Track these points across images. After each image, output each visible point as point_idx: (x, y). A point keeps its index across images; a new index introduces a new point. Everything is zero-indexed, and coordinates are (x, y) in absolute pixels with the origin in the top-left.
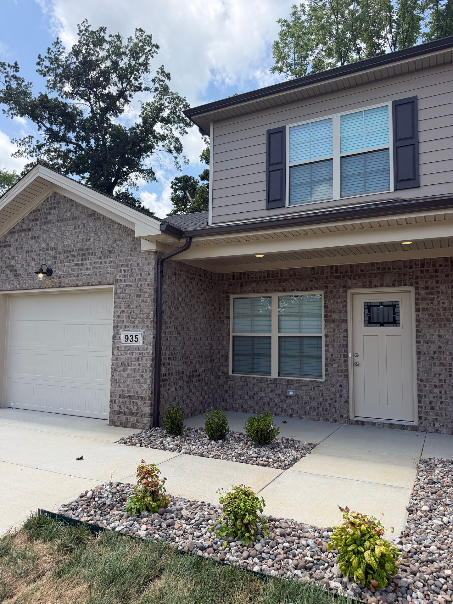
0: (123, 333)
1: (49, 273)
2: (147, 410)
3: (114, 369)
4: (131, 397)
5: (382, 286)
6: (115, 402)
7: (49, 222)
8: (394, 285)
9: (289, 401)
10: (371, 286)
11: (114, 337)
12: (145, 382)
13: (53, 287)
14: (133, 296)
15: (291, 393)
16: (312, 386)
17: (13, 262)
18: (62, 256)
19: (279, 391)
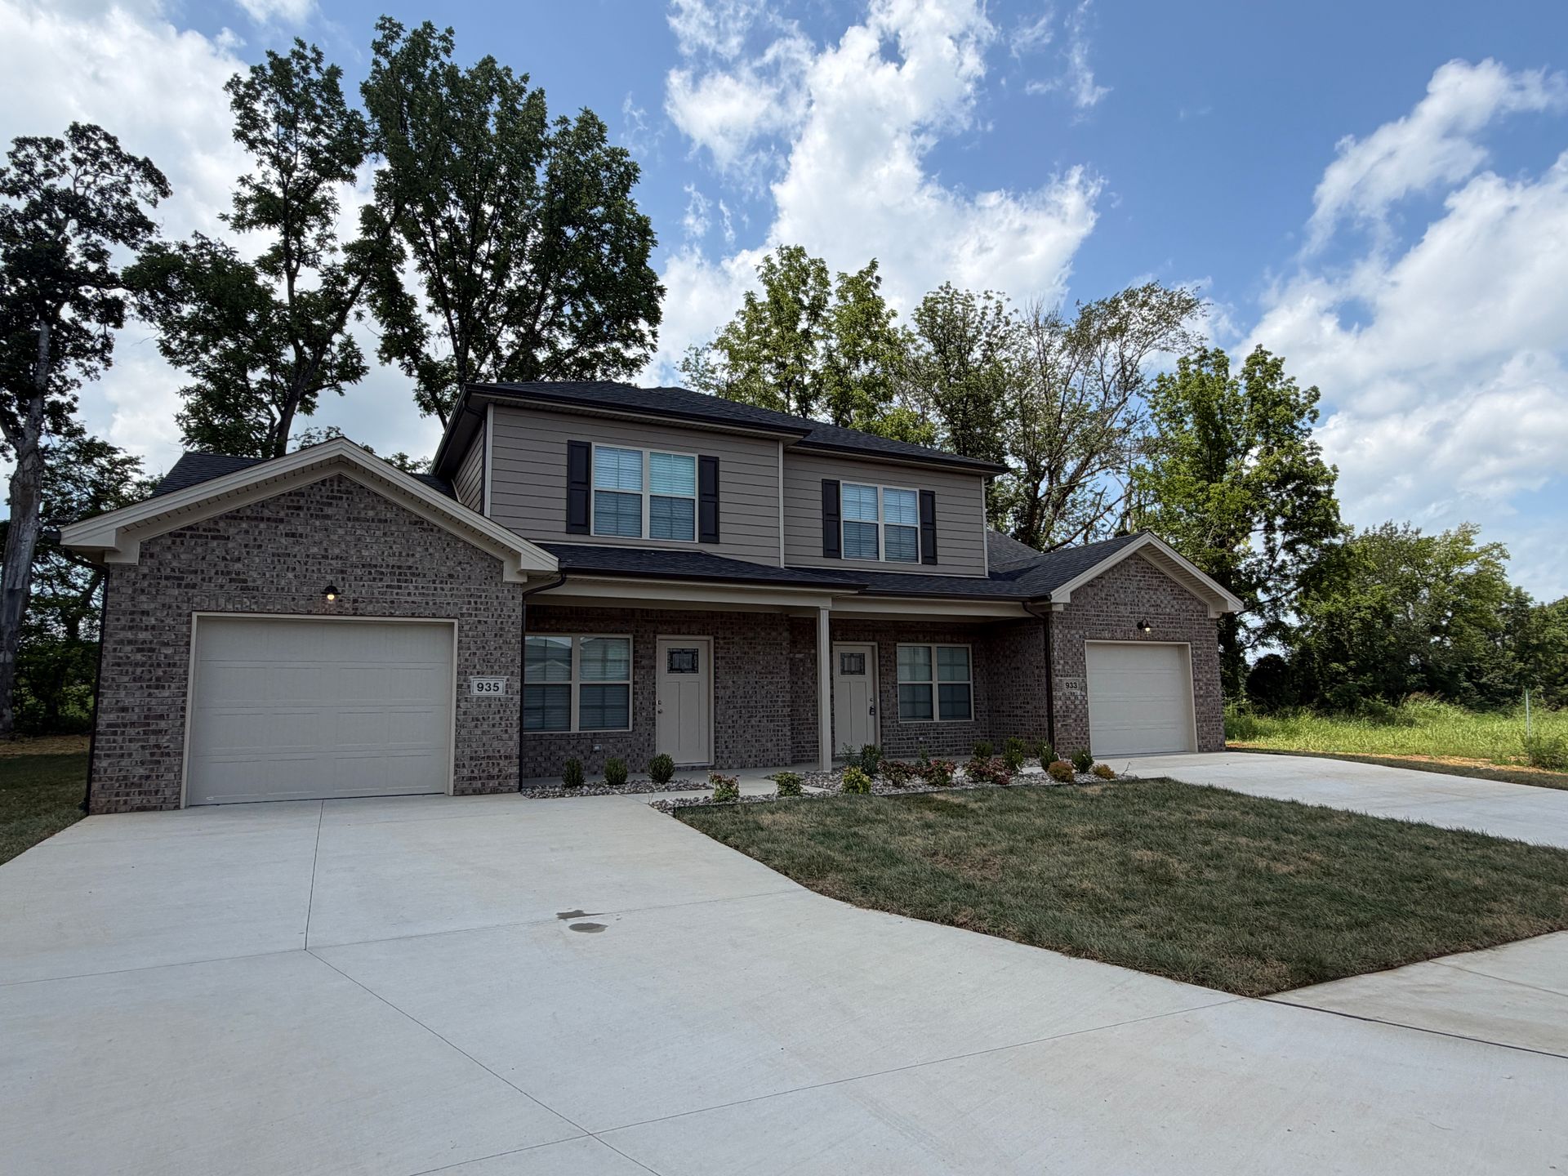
2: (515, 770)
3: (460, 726)
4: (488, 757)
5: (689, 634)
6: (464, 766)
7: (327, 517)
8: (699, 634)
9: (594, 757)
10: (679, 633)
11: (459, 686)
12: (511, 739)
15: (597, 748)
16: (621, 737)
18: (359, 572)
19: (583, 747)
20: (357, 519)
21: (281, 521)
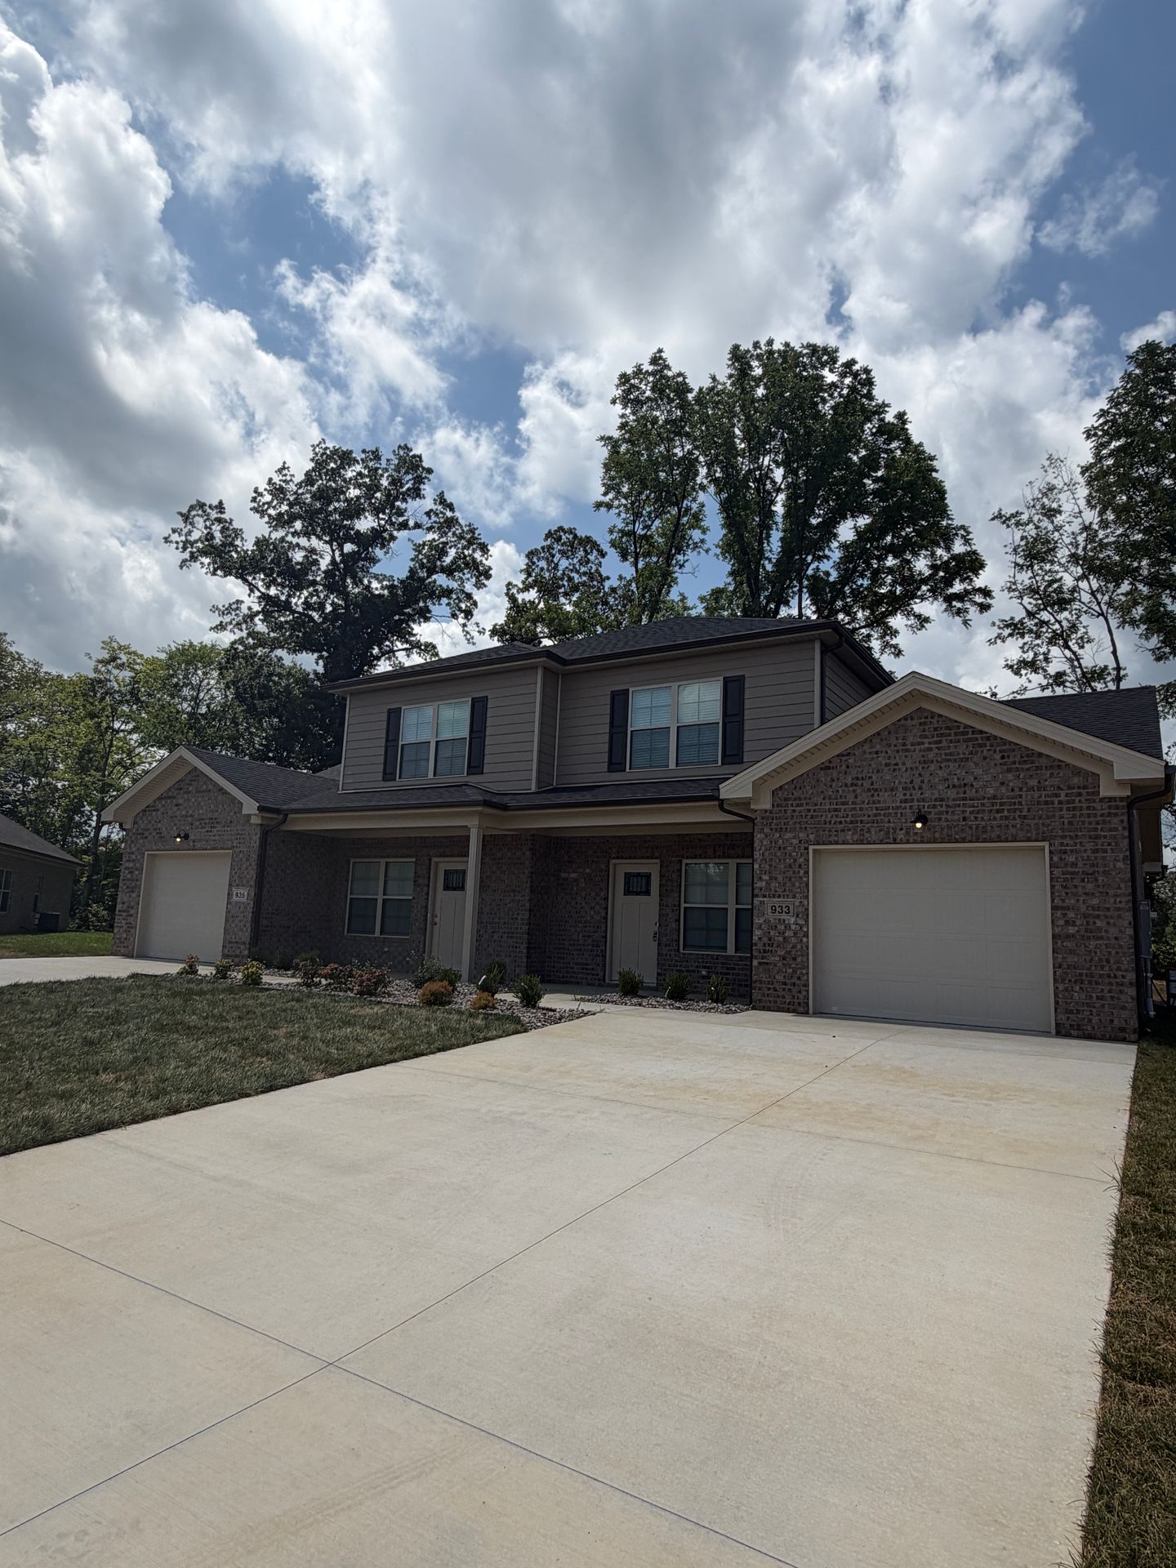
0: (235, 890)
1: (186, 837)
2: (247, 953)
3: (227, 921)
4: (237, 942)
6: (226, 947)
9: (384, 956)
11: (228, 894)
12: (247, 931)
13: (189, 850)
14: (244, 860)
15: (386, 949)
16: (401, 943)
17: (159, 826)
18: (198, 823)
19: (377, 949)
20: (200, 792)
21: (174, 797)
